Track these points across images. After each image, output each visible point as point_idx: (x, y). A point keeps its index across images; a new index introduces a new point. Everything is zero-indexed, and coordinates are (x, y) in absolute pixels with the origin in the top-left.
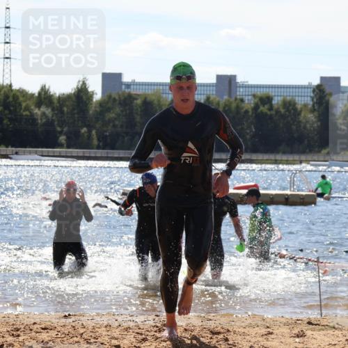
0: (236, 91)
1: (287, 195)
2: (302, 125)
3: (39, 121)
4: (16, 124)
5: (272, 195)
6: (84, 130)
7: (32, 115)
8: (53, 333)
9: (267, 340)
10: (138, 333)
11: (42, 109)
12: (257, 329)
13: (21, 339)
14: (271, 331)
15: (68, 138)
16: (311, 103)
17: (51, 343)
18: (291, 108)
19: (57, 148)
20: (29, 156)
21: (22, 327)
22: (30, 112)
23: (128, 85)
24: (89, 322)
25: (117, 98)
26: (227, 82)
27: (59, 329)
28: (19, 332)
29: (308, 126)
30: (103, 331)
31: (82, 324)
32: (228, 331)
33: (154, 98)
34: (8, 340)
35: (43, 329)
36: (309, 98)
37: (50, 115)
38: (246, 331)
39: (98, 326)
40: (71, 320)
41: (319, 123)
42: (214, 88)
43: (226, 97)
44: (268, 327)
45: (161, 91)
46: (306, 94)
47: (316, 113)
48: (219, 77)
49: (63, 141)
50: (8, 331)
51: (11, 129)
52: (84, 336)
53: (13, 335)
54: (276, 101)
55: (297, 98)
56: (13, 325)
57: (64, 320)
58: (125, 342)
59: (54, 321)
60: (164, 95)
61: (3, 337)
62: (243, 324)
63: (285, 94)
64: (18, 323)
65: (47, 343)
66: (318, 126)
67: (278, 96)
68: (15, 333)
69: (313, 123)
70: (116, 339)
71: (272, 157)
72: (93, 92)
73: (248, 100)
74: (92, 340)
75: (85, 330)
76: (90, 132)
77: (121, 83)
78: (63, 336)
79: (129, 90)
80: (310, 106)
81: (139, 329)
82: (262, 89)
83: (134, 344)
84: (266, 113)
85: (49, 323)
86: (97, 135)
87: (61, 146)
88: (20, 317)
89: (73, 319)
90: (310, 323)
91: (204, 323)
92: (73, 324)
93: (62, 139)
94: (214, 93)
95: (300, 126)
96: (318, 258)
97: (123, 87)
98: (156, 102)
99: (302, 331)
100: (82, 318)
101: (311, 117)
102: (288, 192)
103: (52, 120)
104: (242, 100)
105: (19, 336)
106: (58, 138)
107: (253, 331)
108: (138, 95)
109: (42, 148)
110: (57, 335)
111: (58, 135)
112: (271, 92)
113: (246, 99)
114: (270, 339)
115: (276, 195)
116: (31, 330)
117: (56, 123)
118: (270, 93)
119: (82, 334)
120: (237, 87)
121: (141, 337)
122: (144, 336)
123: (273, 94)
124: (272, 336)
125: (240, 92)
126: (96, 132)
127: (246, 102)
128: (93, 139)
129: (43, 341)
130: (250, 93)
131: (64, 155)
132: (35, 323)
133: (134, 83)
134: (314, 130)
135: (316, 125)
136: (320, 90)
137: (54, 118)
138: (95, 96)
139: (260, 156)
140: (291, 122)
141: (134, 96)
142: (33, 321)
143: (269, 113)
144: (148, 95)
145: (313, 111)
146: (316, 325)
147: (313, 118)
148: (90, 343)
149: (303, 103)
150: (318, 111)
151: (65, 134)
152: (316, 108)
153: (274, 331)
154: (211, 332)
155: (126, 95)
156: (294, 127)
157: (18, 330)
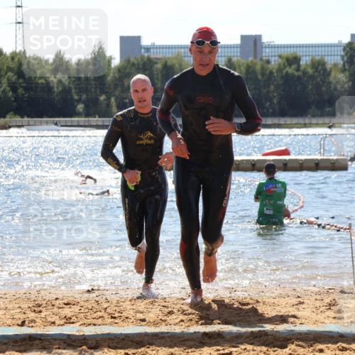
0: (262, 53)
1: (317, 160)
2: (332, 86)
3: (56, 90)
4: (32, 93)
5: (301, 160)
6: (102, 98)
7: (48, 83)
8: (76, 309)
9: (298, 309)
10: (164, 306)
11: (57, 77)
12: (287, 299)
13: (43, 315)
14: (302, 301)
15: (87, 107)
16: (342, 62)
17: (74, 318)
18: (320, 68)
19: (75, 117)
20: (46, 127)
21: (44, 302)
22: (46, 80)
23: (148, 49)
24: (113, 296)
25: (136, 62)
26: (252, 43)
27: (82, 304)
28: (41, 308)
29: (339, 87)
30: (127, 305)
31: (107, 299)
32: (258, 302)
33: (175, 61)
34: (29, 316)
35: (65, 304)
36: (339, 57)
37: (67, 83)
38: (276, 301)
39: (123, 300)
40: (94, 295)
41: (350, 83)
42: (239, 49)
43: (251, 59)
44: (299, 297)
45: (183, 55)
46: (336, 53)
47: (347, 73)
48: (244, 38)
49: (81, 110)
50: (29, 307)
51: (25, 99)
52: (108, 310)
53: (35, 311)
54: (305, 61)
55: (326, 58)
56: (35, 301)
57: (87, 295)
58: (151, 315)
59: (76, 296)
60: (186, 58)
61: (24, 313)
62: (273, 295)
63: (314, 54)
64: (40, 299)
65: (71, 318)
66: (349, 87)
67: (306, 56)
68: (36, 309)
69: (344, 83)
70: (141, 313)
71: (301, 120)
72: (111, 57)
73: (275, 61)
74: (117, 315)
75: (109, 304)
76: (109, 99)
77: (141, 47)
78: (87, 310)
79: (149, 54)
80: (340, 66)
81: (165, 302)
82: (289, 49)
83: (160, 317)
84: (293, 74)
85: (72, 299)
86: (116, 102)
87: (78, 115)
88: (42, 292)
89: (97, 293)
90: (342, 292)
91: (233, 295)
92: (97, 299)
93: (80, 107)
94: (239, 54)
95: (330, 87)
96: (350, 225)
97: (143, 51)
98: (177, 66)
99: (334, 300)
100: (105, 292)
101: (342, 77)
102: (319, 157)
103: (69, 88)
104: (268, 62)
105: (40, 312)
106: (76, 106)
107: (283, 301)
108: (158, 59)
109: (59, 117)
110: (80, 310)
111: (76, 104)
112: (299, 52)
113: (272, 59)
114: (301, 309)
115: (306, 160)
116: (53, 305)
117: (73, 91)
118: (298, 54)
119: (106, 308)
120: (262, 47)
121: (167, 310)
122: (170, 309)
123: (301, 54)
124: (304, 306)
125: (266, 53)
126: (115, 100)
127: (273, 63)
128: (112, 107)
129: (65, 317)
130: (276, 54)
131: (83, 124)
132: (57, 299)
133: (154, 47)
134: (345, 90)
135: (346, 86)
136: (351, 49)
137: (71, 85)
138: (113, 61)
139: (289, 120)
140: (321, 83)
141: (154, 60)
142: (55, 297)
143: (296, 74)
144: (169, 58)
145: (343, 70)
146: (349, 293)
147: (344, 79)
148: (115, 318)
149: (332, 62)
150: (349, 71)
151: (83, 102)
152: (347, 67)
153: (304, 301)
154: (240, 303)
155: (145, 59)
156: (324, 89)
157: (40, 306)
